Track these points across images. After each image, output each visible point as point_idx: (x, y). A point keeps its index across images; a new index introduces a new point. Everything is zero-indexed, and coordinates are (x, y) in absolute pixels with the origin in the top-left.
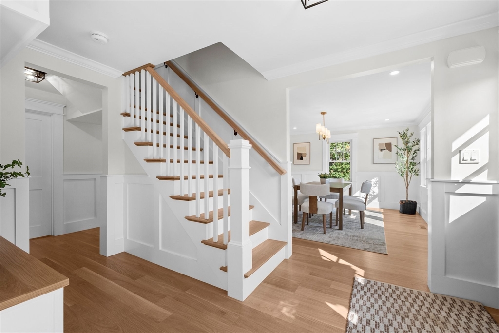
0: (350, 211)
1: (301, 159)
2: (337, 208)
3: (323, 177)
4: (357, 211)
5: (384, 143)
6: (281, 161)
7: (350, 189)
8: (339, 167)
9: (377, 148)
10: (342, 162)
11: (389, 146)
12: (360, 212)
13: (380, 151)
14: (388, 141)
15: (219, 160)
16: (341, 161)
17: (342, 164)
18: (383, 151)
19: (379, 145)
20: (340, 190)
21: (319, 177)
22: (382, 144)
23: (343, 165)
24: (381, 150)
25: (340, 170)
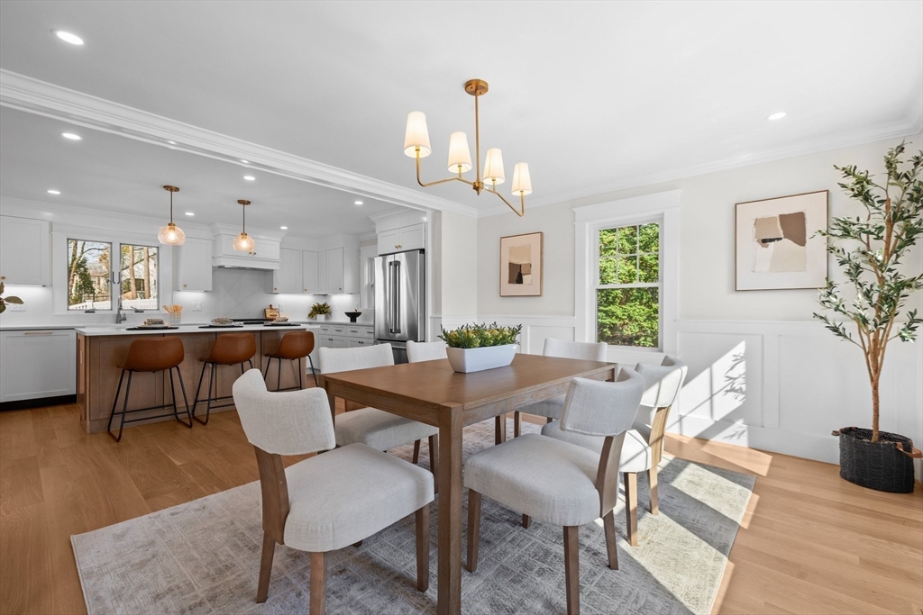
1: (520, 281)
5: (776, 215)
9: (748, 235)
11: (794, 227)
13: (759, 246)
14: (790, 207)
18: (771, 245)
19: (758, 222)
22: (769, 220)
24: (764, 241)
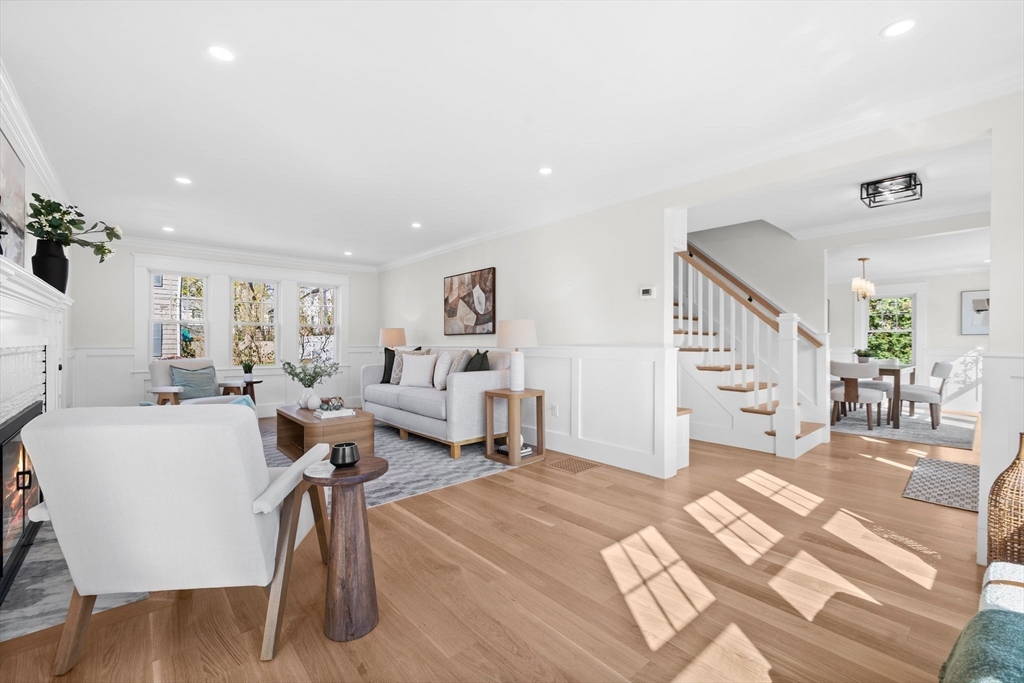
0: (912, 404)
2: (890, 400)
3: (862, 355)
4: (928, 405)
6: (816, 332)
7: (913, 375)
8: (884, 341)
9: (968, 307)
10: (892, 331)
12: (931, 405)
13: (975, 313)
15: (725, 332)
16: (888, 329)
17: (890, 335)
18: (982, 312)
19: (975, 302)
20: (895, 373)
21: (856, 356)
22: (981, 301)
23: (894, 339)
24: (978, 311)
25: (886, 347)
